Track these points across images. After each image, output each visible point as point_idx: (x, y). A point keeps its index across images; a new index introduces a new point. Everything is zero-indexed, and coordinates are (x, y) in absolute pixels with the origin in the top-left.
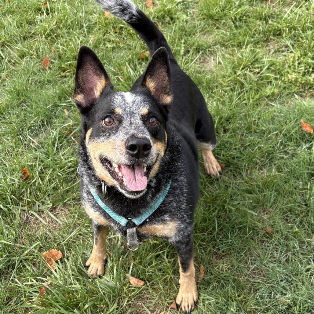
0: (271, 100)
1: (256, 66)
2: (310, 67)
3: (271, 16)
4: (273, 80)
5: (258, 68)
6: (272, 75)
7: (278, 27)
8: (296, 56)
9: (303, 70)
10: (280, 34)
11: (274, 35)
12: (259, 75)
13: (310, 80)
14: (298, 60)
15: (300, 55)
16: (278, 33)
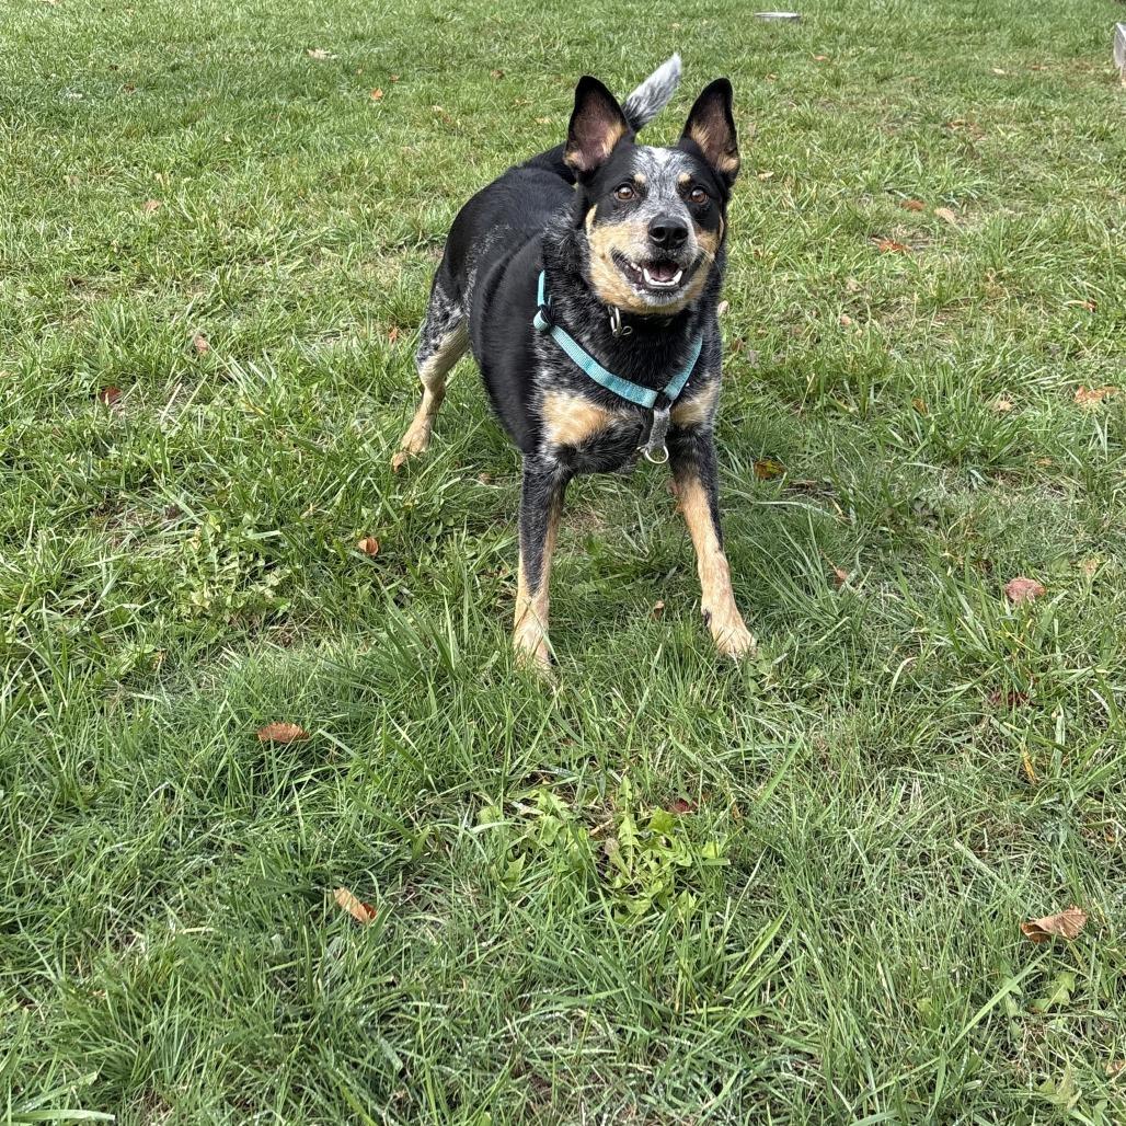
0: (140, 687)
1: (78, 587)
2: (257, 556)
3: (114, 437)
4: (137, 621)
5: (83, 593)
6: (133, 607)
7: (139, 462)
8: (209, 532)
9: (238, 571)
10: (149, 482)
11: (130, 487)
12: (89, 615)
13: (262, 595)
14: (215, 544)
15: (218, 528)
16: (143, 480)
